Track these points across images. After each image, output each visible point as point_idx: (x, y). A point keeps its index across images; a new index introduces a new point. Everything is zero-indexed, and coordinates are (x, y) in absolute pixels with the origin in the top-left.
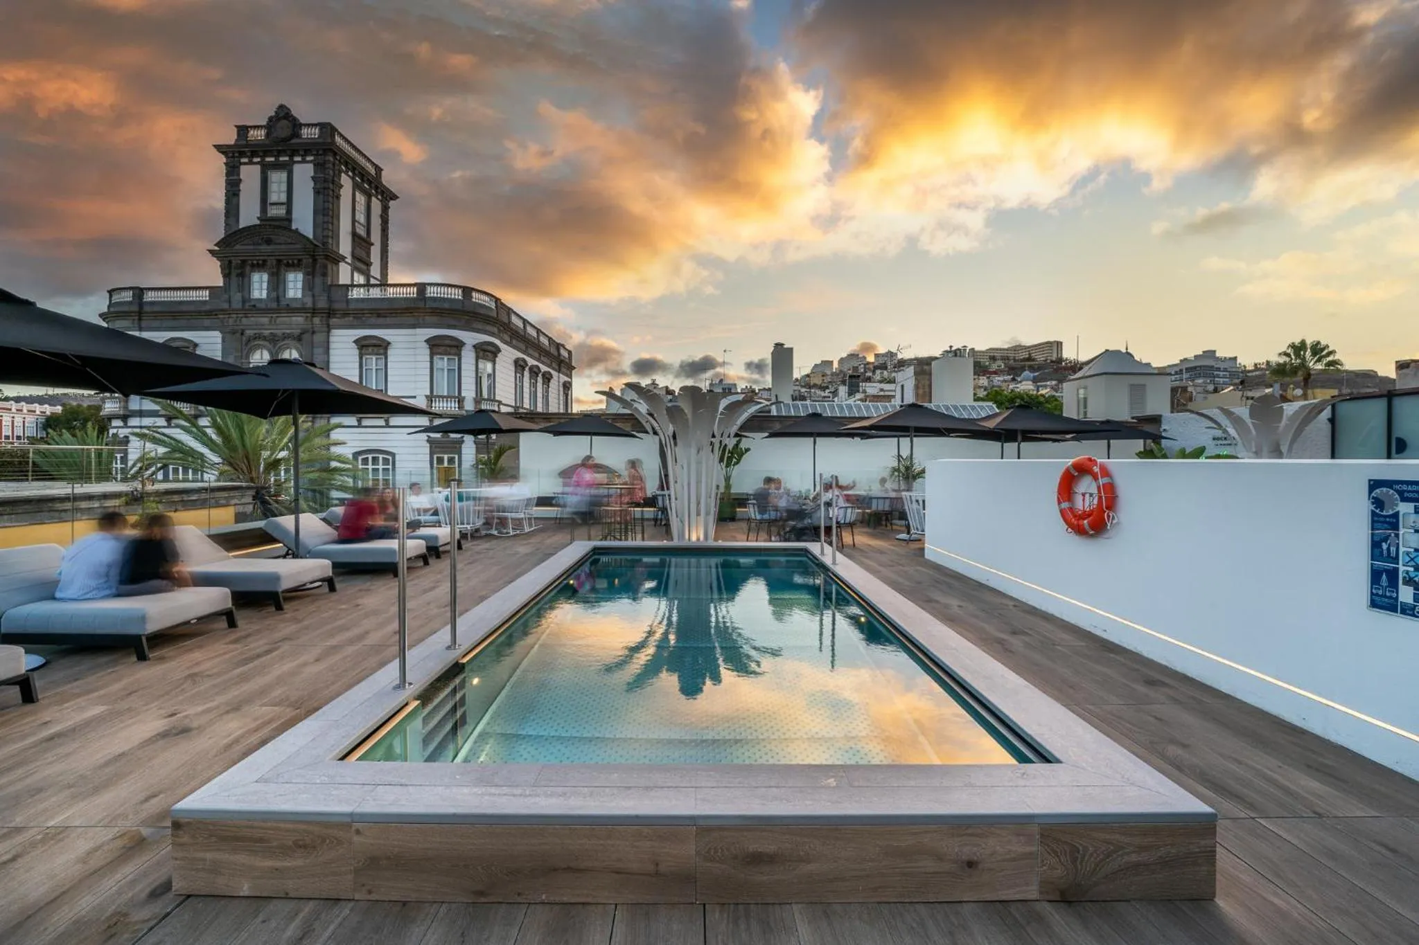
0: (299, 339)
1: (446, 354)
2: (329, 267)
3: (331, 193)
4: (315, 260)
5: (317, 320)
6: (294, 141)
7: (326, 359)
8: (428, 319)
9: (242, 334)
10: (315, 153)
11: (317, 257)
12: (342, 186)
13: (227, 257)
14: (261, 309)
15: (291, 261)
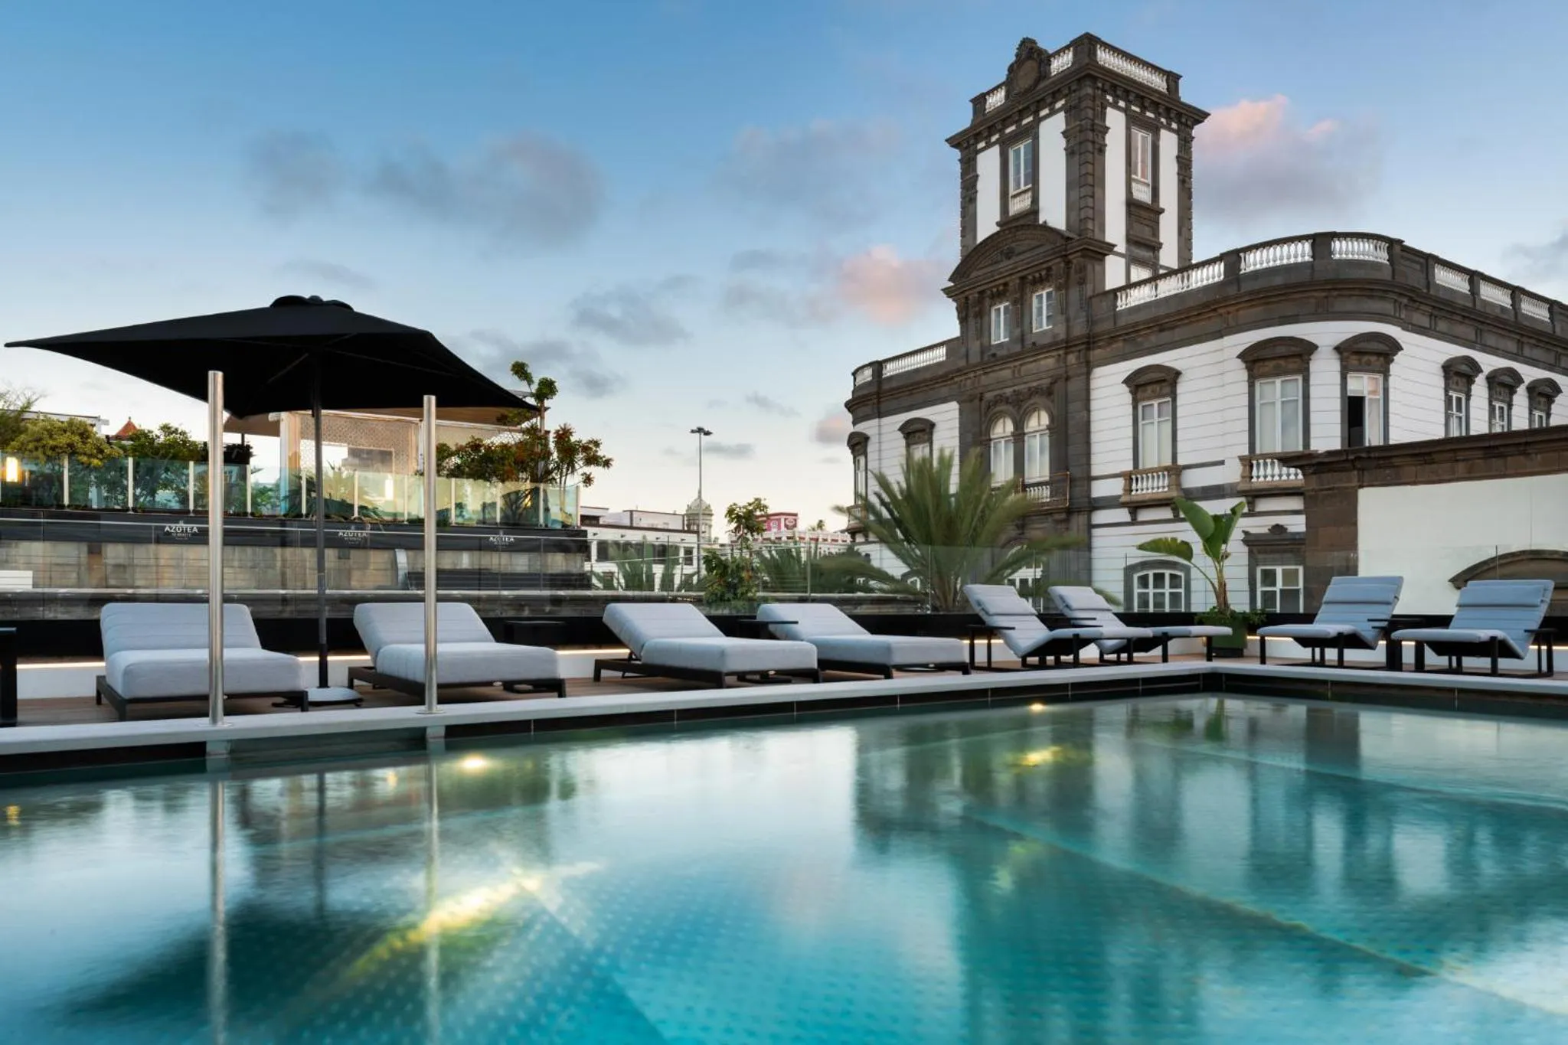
0: (1049, 392)
1: (1277, 375)
2: (1089, 267)
3: (1090, 147)
4: (1068, 263)
5: (1072, 359)
6: (1042, 85)
7: (1085, 419)
8: (1245, 314)
9: (981, 400)
10: (1066, 91)
11: (1071, 257)
12: (1108, 128)
13: (962, 292)
14: (1003, 358)
15: (1037, 275)
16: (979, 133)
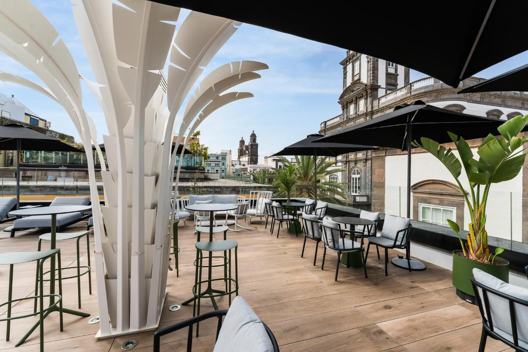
2: (374, 92)
3: (373, 60)
13: (342, 102)
14: (352, 118)
15: (360, 96)
16: (347, 60)
